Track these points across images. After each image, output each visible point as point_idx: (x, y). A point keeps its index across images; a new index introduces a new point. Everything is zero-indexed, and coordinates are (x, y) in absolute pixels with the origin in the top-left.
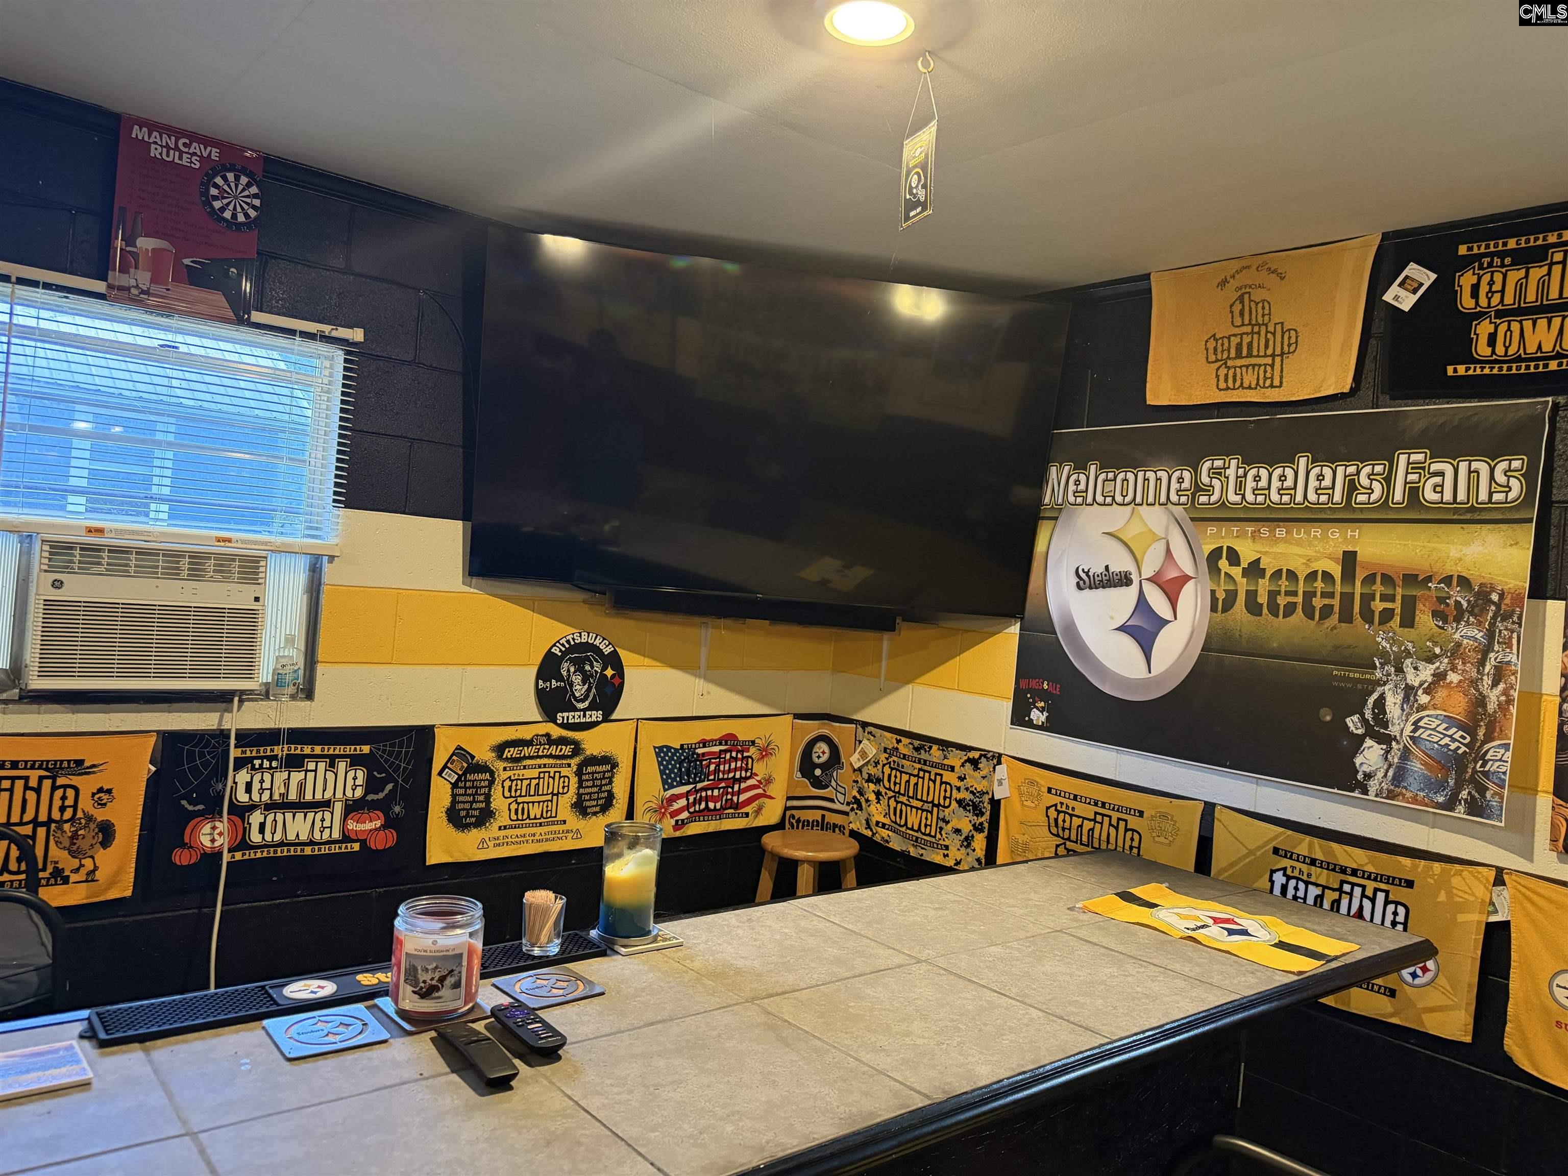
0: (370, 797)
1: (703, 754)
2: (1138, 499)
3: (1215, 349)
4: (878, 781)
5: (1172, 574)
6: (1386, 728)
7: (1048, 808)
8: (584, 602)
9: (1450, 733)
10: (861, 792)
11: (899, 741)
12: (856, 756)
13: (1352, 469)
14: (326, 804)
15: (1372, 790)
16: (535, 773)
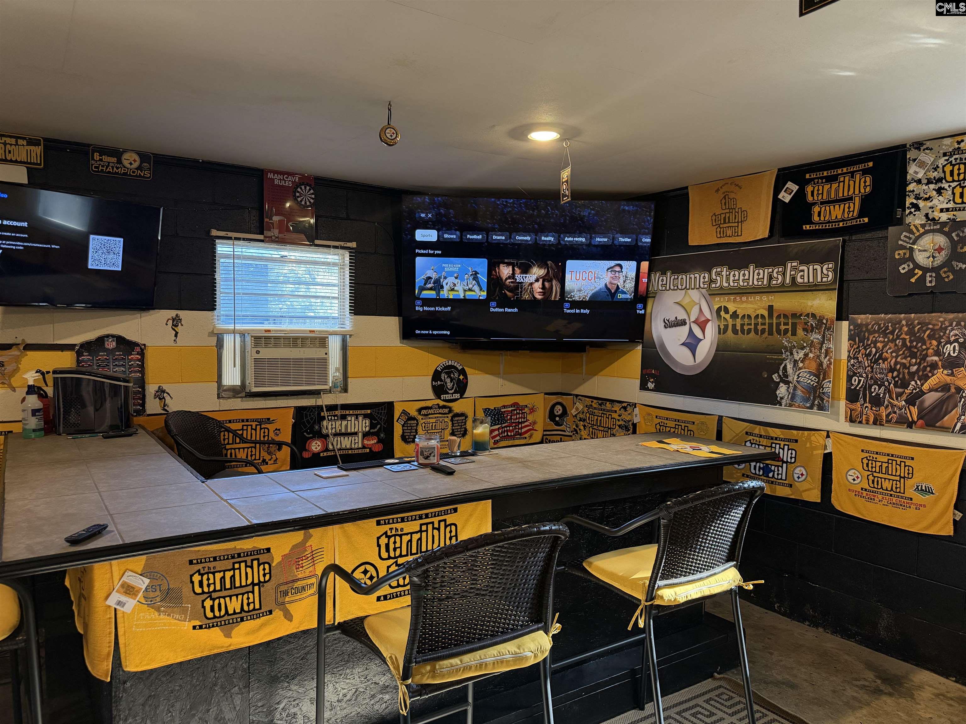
0: (372, 431)
1: (504, 412)
2: (688, 287)
3: (715, 220)
4: (584, 420)
5: (703, 319)
6: (787, 378)
7: (656, 425)
8: (449, 347)
9: (810, 378)
10: (577, 426)
11: (592, 402)
12: (574, 410)
13: (770, 270)
14: (356, 434)
15: (783, 404)
16: (434, 420)
